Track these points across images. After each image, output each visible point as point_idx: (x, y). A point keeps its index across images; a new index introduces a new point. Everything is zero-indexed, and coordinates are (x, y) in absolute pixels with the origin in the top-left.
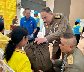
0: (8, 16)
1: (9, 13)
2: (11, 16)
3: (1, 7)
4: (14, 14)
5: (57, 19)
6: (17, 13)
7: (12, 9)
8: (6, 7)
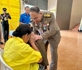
0: (12, 13)
1: (13, 10)
2: (15, 13)
3: (3, 3)
4: (18, 11)
5: (46, 17)
6: (21, 10)
7: (15, 5)
8: (9, 2)
